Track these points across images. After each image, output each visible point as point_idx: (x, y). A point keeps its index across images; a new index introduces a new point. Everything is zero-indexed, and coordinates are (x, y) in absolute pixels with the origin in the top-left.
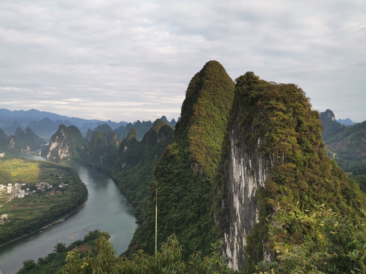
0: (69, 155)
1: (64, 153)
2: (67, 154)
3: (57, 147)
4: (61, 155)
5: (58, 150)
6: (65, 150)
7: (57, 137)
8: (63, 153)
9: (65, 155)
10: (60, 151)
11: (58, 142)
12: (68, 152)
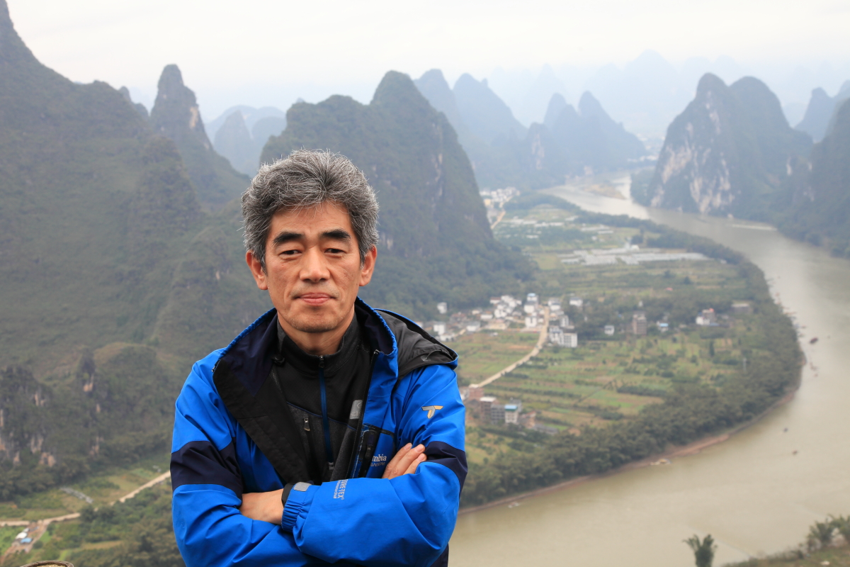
0: (731, 198)
1: (715, 192)
2: (725, 194)
3: (689, 166)
4: (701, 201)
5: (692, 180)
6: (718, 180)
7: (690, 128)
8: (710, 192)
9: (718, 201)
10: (696, 185)
11: (690, 147)
12: (727, 186)
